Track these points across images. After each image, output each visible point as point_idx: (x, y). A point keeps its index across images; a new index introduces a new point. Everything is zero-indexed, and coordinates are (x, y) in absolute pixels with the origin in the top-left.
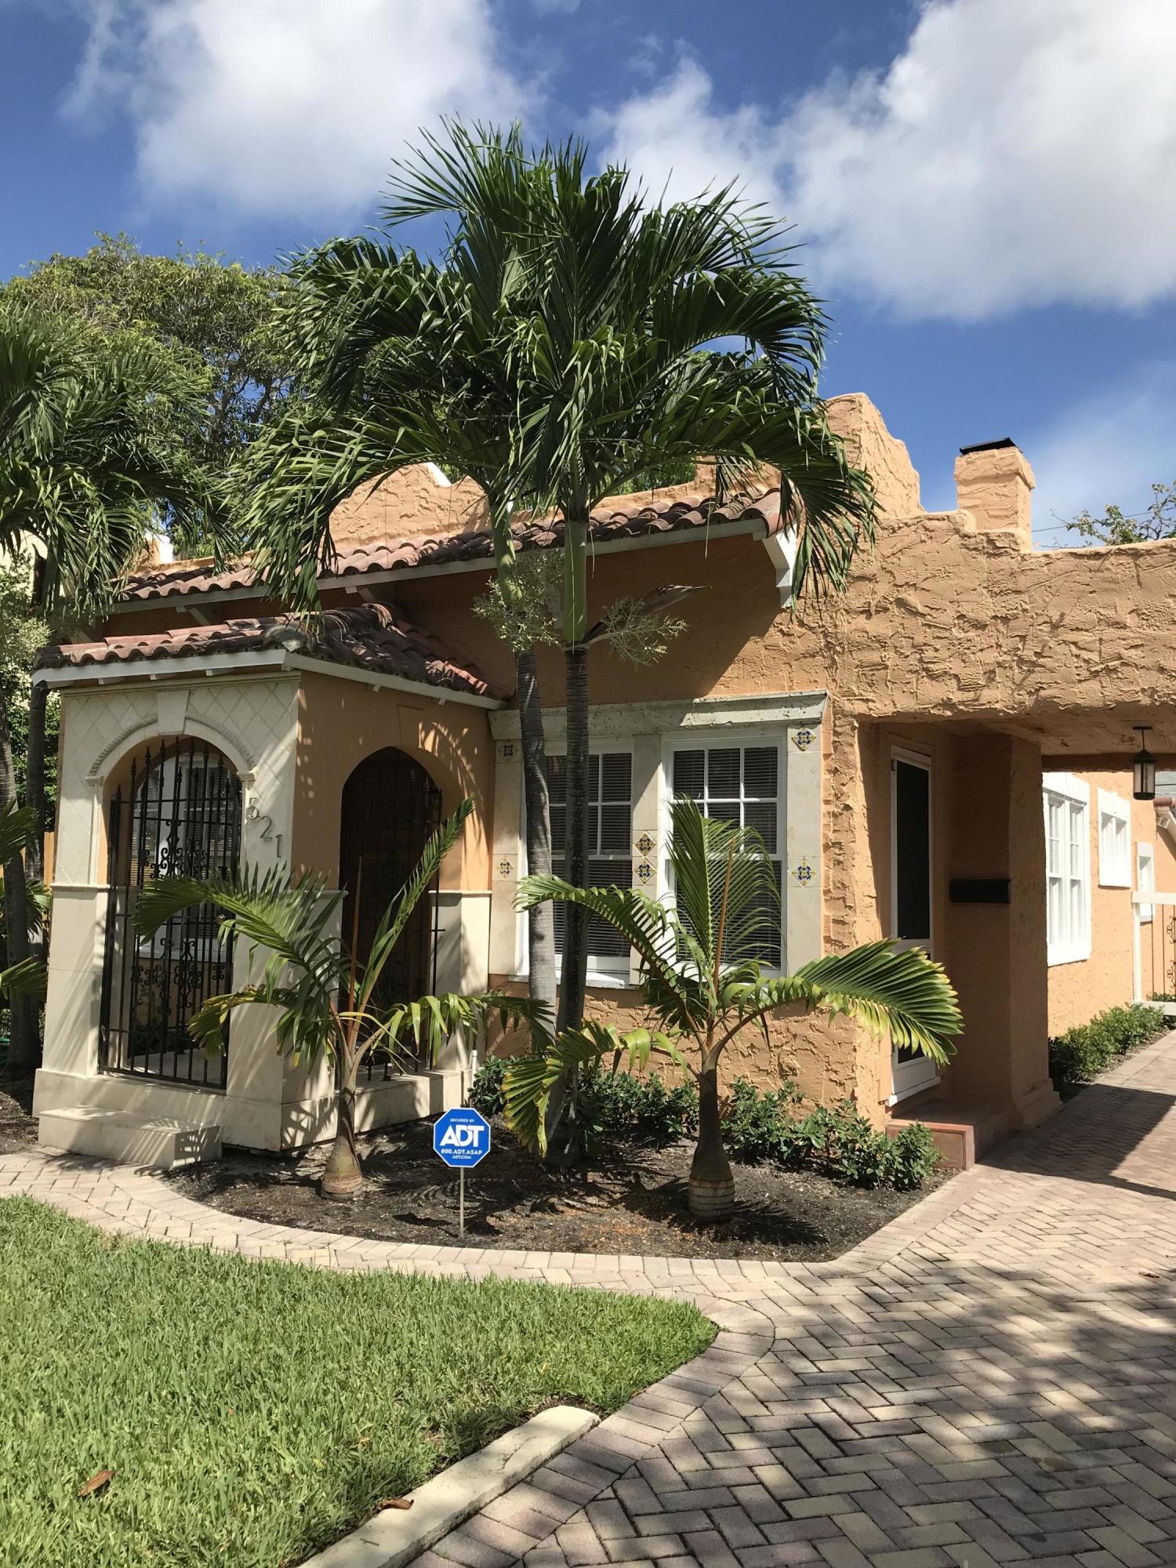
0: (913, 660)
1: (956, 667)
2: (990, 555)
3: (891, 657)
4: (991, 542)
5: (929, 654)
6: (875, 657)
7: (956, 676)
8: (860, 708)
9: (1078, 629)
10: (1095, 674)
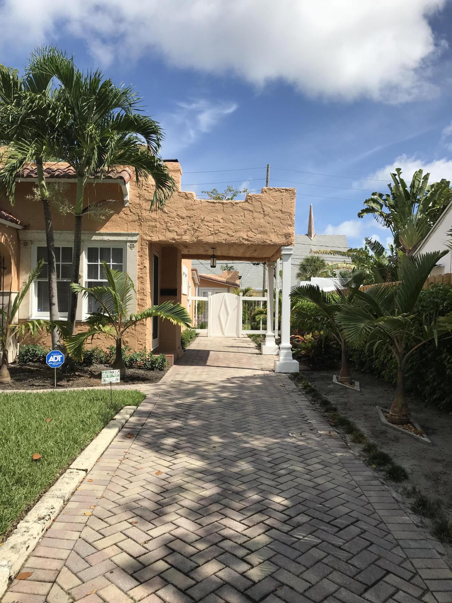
0: (164, 226)
1: (176, 229)
2: (186, 199)
3: (158, 225)
4: (186, 195)
5: (169, 224)
6: (153, 224)
7: (176, 231)
8: (149, 238)
9: (208, 222)
10: (212, 234)
